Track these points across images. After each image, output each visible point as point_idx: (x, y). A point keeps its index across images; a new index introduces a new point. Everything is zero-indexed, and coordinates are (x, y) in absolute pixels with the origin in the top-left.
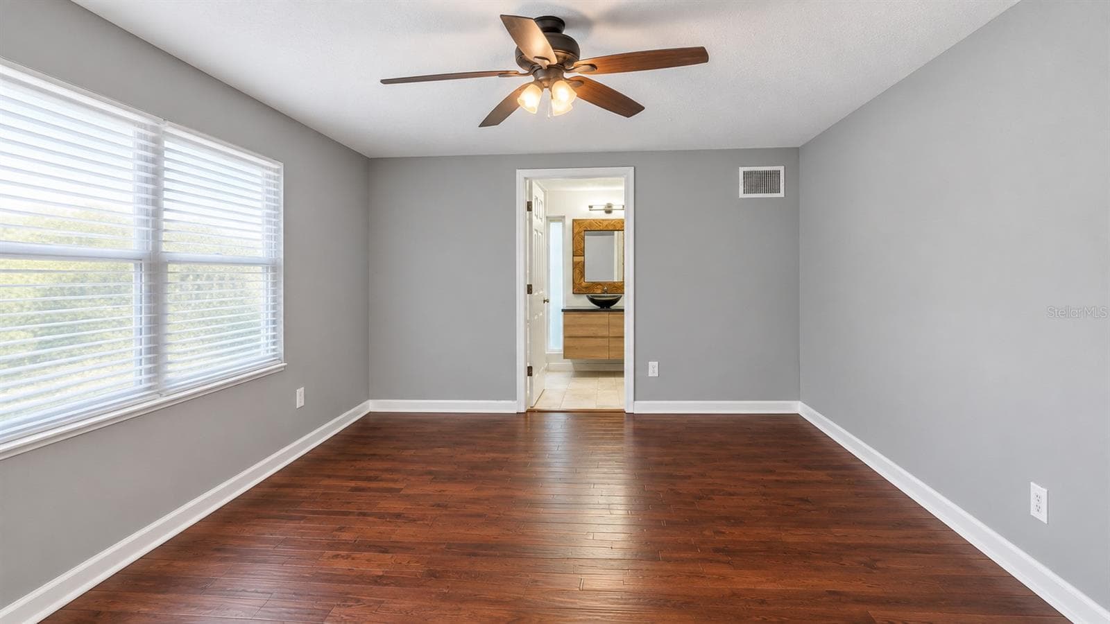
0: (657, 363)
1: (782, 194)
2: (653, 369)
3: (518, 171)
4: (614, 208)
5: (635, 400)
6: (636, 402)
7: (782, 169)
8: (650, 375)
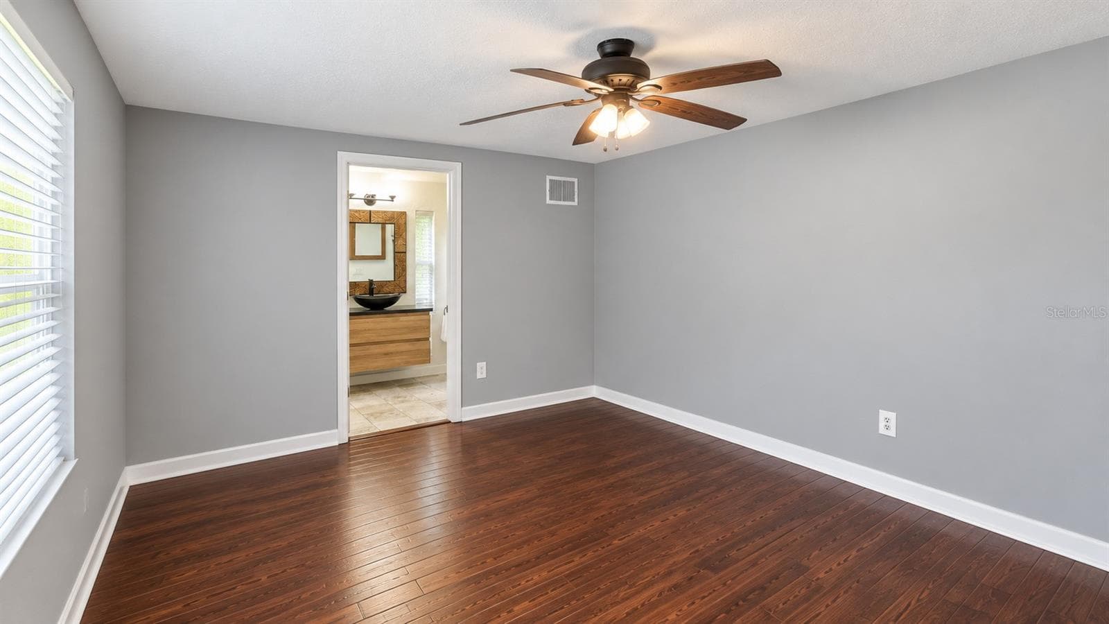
0: (485, 363)
1: (575, 203)
2: (481, 371)
3: (339, 153)
4: (376, 198)
5: (462, 407)
6: (463, 408)
7: (576, 180)
8: (478, 377)
